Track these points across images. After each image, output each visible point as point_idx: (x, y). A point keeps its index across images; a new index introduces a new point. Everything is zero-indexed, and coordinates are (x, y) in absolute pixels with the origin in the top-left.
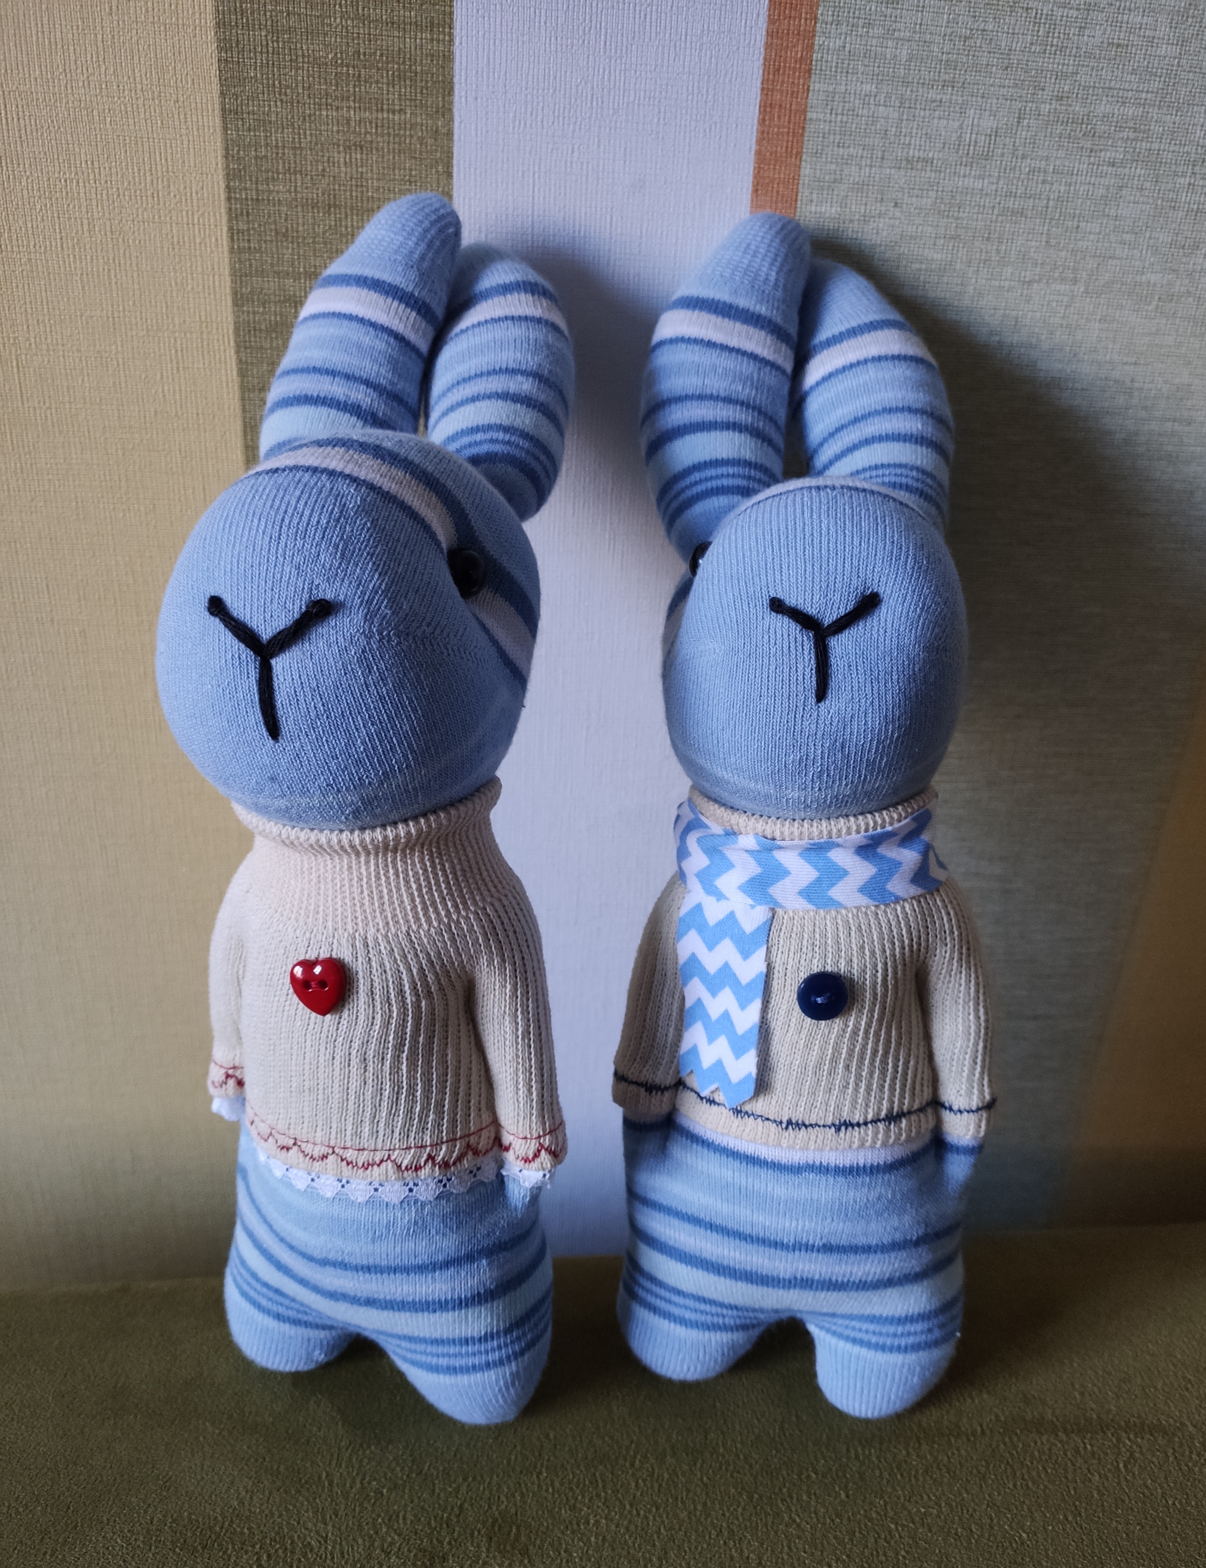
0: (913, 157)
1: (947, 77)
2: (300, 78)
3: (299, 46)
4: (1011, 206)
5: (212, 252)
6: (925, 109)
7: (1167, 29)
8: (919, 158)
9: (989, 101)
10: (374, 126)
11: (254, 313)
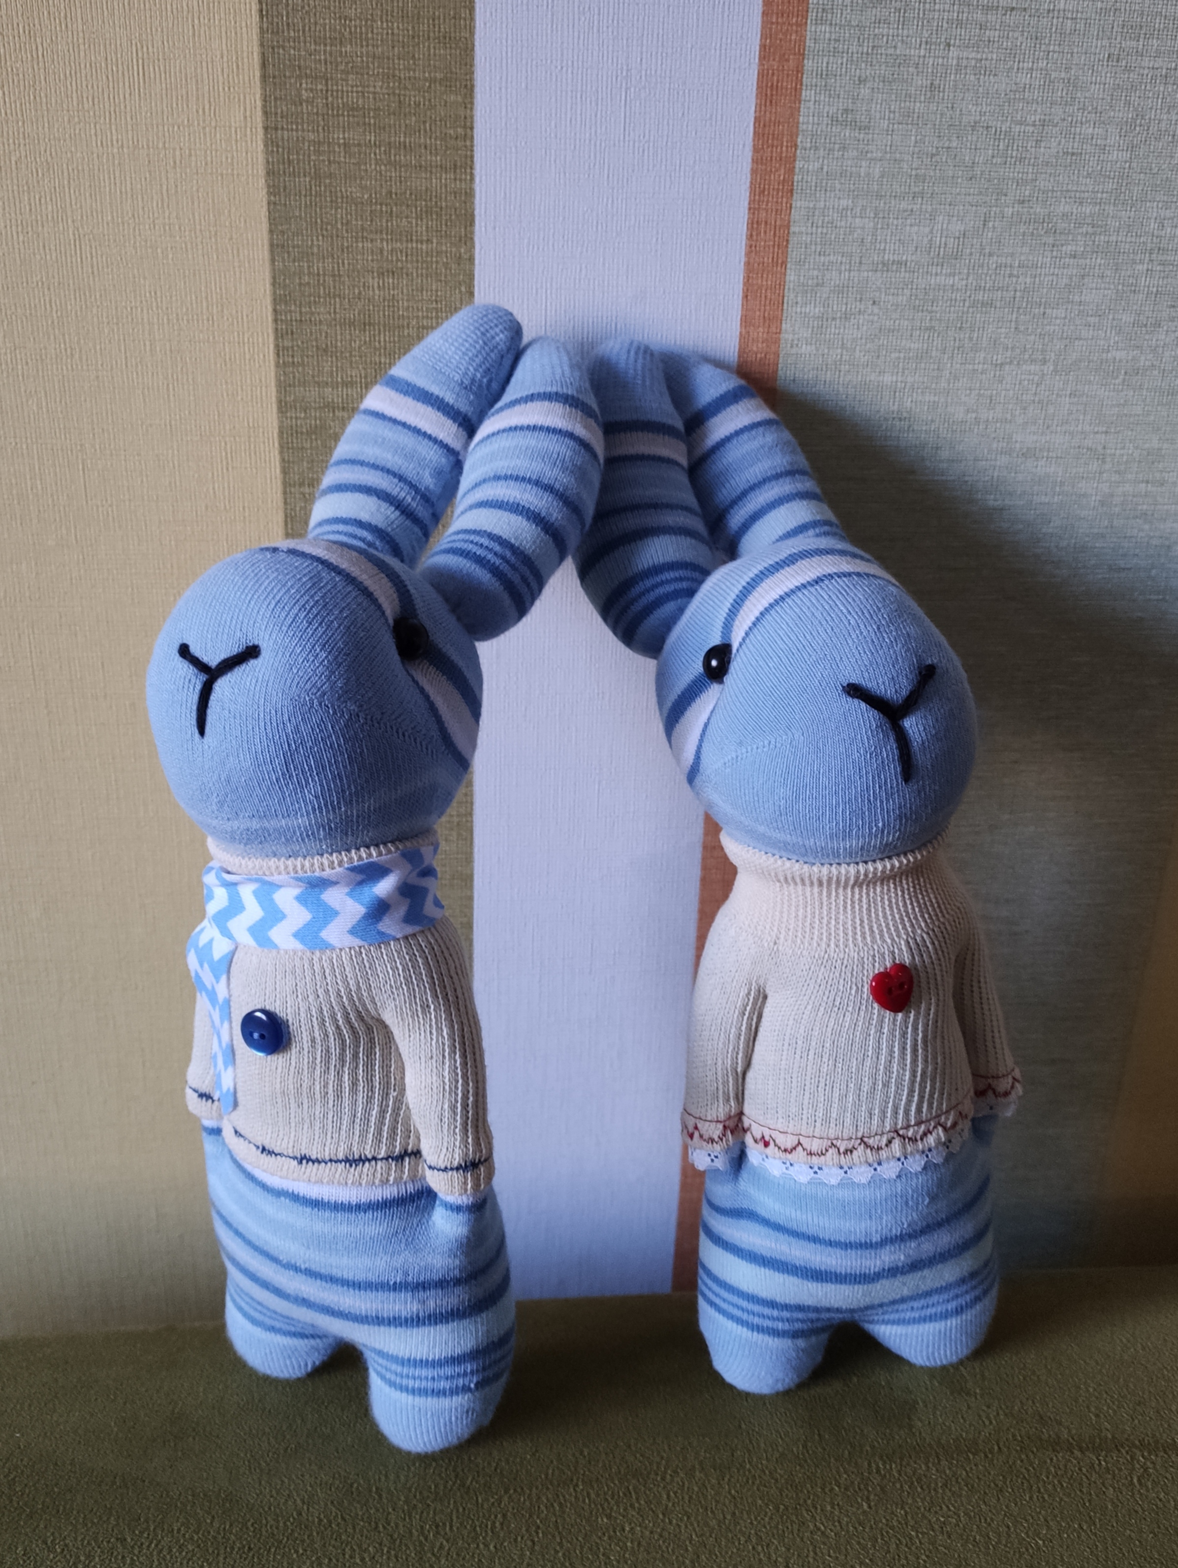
0: (889, 260)
1: (917, 190)
2: (339, 216)
3: (338, 189)
4: (981, 298)
5: (260, 366)
6: (898, 219)
7: (1117, 138)
8: (894, 261)
9: (957, 208)
10: (404, 254)
11: (296, 418)
